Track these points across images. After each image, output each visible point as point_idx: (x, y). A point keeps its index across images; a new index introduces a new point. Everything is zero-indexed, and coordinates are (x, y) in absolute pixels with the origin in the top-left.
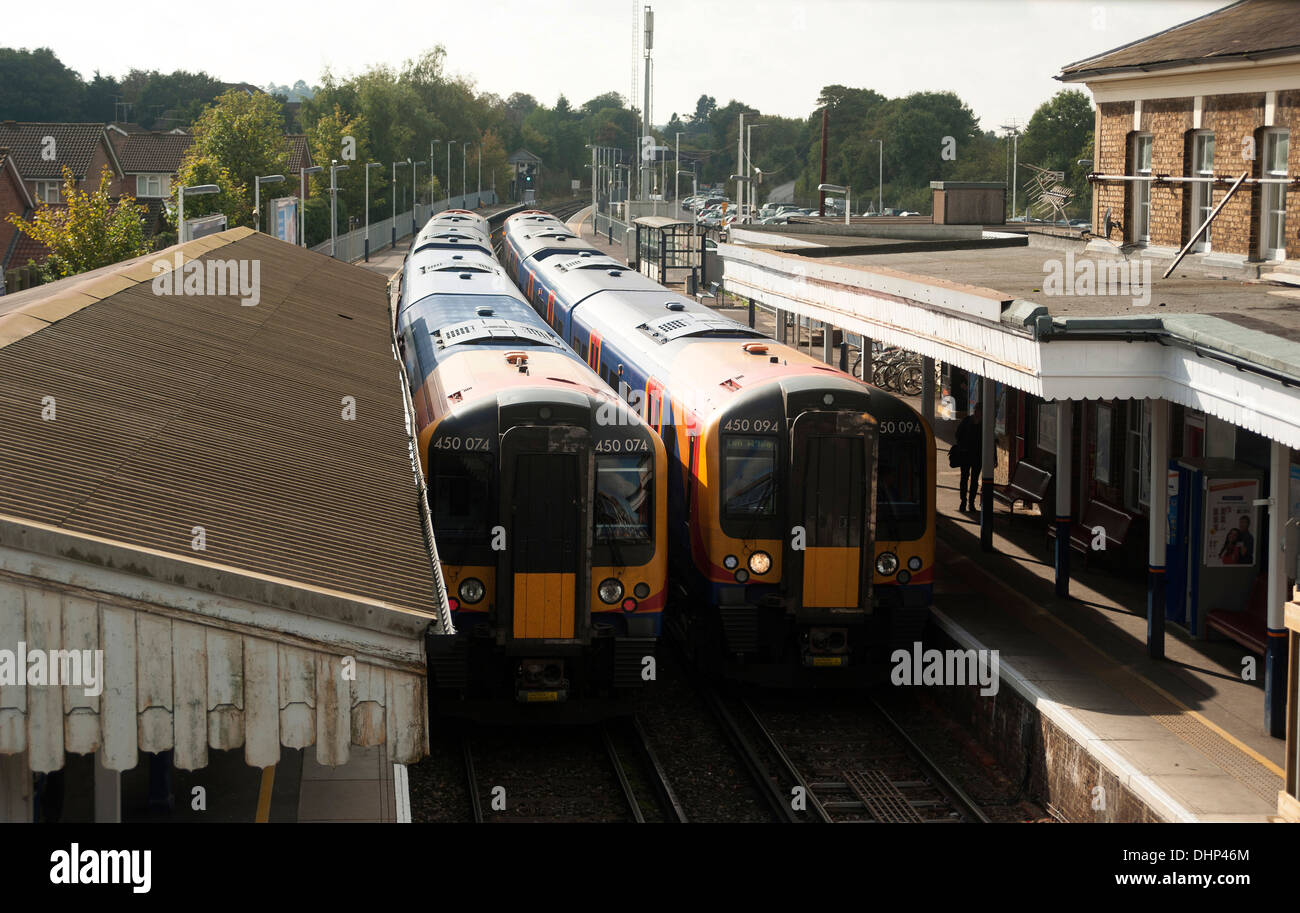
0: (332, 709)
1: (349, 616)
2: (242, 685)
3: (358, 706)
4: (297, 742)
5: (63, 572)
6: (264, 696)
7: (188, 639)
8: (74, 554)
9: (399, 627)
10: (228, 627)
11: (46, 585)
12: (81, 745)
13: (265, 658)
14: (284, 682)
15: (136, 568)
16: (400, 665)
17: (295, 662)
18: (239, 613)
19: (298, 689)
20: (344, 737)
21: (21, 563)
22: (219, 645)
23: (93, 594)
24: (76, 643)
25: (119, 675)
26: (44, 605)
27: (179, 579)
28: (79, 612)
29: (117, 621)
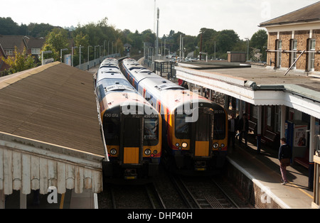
0: (79, 180)
1: (83, 156)
2: (57, 173)
3: (85, 179)
4: (70, 188)
5: (13, 145)
6: (62, 176)
7: (43, 162)
8: (15, 141)
9: (95, 159)
10: (53, 159)
11: (8, 148)
12: (17, 188)
13: (62, 166)
14: (67, 172)
15: (31, 144)
16: (96, 169)
17: (70, 168)
18: (56, 156)
19: (70, 174)
20: (82, 186)
21: (2, 143)
22: (51, 163)
23: (20, 151)
24: (15, 163)
25: (26, 170)
26: (8, 153)
27: (41, 147)
28: (16, 155)
29: (26, 158)
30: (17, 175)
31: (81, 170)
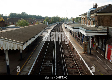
0: (18, 47)
1: (19, 43)
2: (14, 46)
3: (20, 47)
4: (17, 49)
5: (5, 40)
7: (11, 44)
8: (5, 39)
9: (21, 43)
10: (13, 43)
11: (4, 41)
12: (7, 49)
13: (15, 45)
14: (16, 46)
16: (22, 45)
18: (14, 42)
19: (17, 46)
20: (19, 49)
21: (3, 40)
22: (13, 44)
23: (7, 41)
24: (6, 44)
25: (8, 45)
26: (4, 42)
27: (11, 41)
28: (6, 42)
29: (8, 43)
30: (6, 46)
31: (19, 45)
